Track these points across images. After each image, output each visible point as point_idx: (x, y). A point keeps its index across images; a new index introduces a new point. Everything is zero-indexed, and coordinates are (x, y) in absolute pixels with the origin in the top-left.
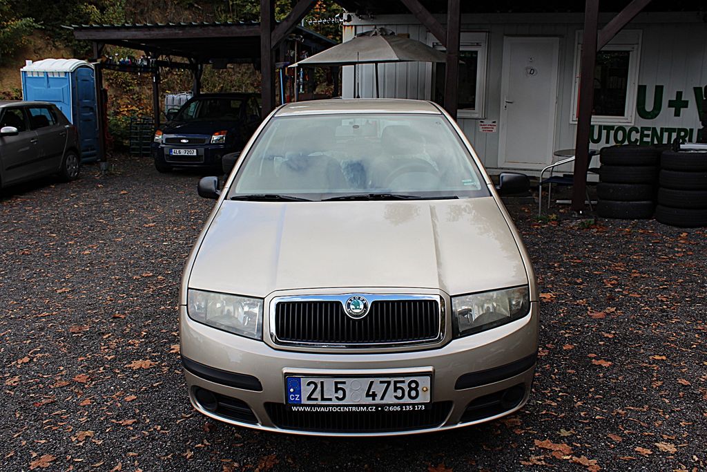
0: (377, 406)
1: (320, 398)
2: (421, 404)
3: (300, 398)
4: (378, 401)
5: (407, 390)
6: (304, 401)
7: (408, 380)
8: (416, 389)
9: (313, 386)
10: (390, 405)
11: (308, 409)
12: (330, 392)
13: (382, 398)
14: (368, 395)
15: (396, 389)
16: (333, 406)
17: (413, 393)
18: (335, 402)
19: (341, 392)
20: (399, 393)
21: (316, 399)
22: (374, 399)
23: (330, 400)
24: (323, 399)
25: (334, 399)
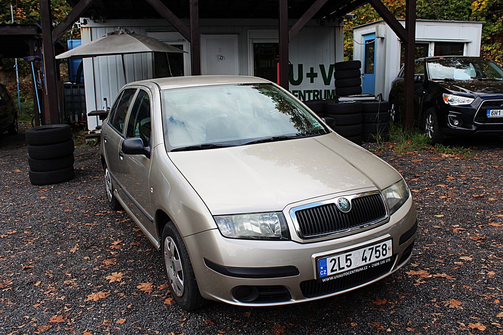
0: (368, 265)
1: (338, 269)
2: (388, 258)
3: (326, 272)
4: (368, 262)
5: (381, 250)
6: (329, 273)
7: (382, 244)
8: (385, 249)
9: (333, 262)
10: (374, 263)
11: (332, 278)
12: (343, 264)
13: (370, 260)
14: (363, 260)
15: (376, 251)
16: (345, 272)
17: (384, 252)
18: (347, 269)
19: (349, 261)
20: (378, 254)
21: (336, 270)
22: (366, 262)
23: (343, 268)
24: (340, 269)
25: (346, 267)
